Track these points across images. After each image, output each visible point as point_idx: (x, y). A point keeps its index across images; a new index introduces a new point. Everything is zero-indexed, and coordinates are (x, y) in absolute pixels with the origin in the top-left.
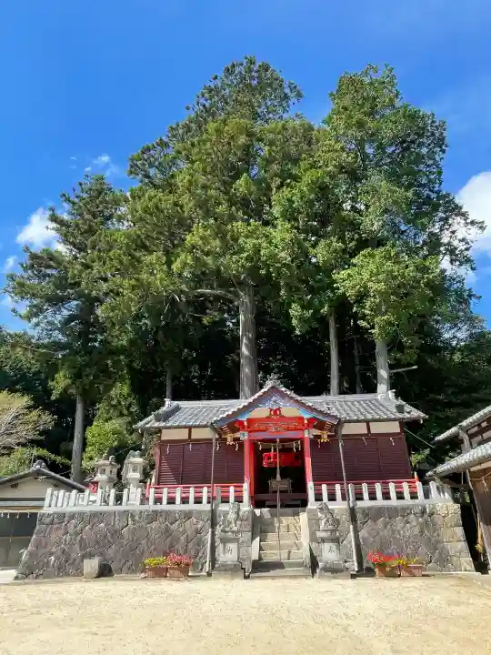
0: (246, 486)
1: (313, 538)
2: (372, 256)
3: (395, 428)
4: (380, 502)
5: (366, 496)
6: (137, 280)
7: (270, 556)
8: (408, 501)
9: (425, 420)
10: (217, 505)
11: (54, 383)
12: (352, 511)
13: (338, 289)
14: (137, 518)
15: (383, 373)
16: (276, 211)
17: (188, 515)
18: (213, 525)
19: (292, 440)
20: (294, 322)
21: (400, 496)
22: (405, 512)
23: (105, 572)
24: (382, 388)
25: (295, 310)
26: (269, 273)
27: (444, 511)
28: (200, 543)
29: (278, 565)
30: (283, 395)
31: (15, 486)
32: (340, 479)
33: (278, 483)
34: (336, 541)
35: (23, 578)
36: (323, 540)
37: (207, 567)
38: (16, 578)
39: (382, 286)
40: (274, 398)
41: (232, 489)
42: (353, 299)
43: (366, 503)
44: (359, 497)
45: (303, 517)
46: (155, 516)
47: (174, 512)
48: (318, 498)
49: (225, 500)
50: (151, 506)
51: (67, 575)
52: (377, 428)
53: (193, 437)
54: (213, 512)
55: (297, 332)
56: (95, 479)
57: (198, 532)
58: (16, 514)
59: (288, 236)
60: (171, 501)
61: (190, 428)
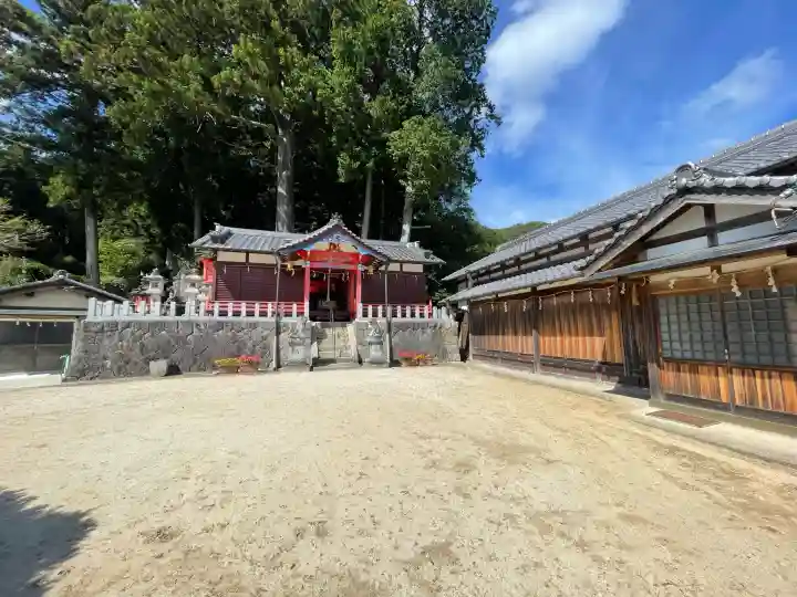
0: (307, 304)
1: (360, 343)
2: (421, 123)
3: (419, 269)
4: (408, 319)
5: (399, 315)
6: (162, 83)
7: (326, 355)
8: (426, 319)
9: (443, 265)
10: (281, 319)
11: (49, 188)
12: (389, 324)
13: (389, 147)
14: (202, 327)
15: (406, 228)
16: (335, 49)
17: (254, 326)
18: (278, 333)
19: (344, 271)
20: (340, 171)
21: (422, 315)
22: (423, 327)
23: (173, 371)
24: (405, 238)
25: (343, 159)
26: (322, 115)
27: (448, 326)
28: (266, 348)
29: (332, 361)
30: (345, 233)
31: (31, 295)
32: (382, 302)
33: (328, 303)
34: (381, 343)
35: (73, 380)
36: (370, 343)
37: (274, 364)
38: (64, 380)
39: (426, 153)
40: (335, 235)
41: (295, 306)
42: (396, 159)
43: (399, 319)
44: (395, 315)
45: (350, 328)
46: (221, 325)
47: (239, 323)
48: (365, 315)
49: (288, 314)
50: (216, 317)
51: (131, 375)
52: (407, 268)
53: (250, 261)
54: (278, 323)
55: (342, 180)
56: (147, 292)
57: (264, 338)
58: (38, 323)
59: (346, 82)
60: (237, 314)
61: (248, 252)
